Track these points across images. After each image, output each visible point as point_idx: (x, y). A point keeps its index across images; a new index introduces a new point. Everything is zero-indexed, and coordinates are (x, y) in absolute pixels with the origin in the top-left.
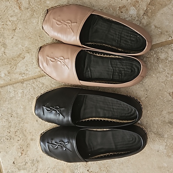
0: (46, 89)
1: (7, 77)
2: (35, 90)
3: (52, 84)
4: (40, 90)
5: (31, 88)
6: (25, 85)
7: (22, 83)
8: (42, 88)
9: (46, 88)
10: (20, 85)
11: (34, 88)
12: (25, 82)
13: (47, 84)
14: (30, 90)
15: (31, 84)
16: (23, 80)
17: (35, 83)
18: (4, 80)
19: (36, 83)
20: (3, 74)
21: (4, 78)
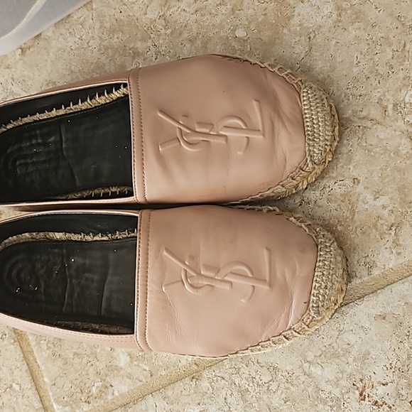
0: (288, 388)
1: (138, 365)
2: (248, 397)
3: (306, 365)
4: (265, 397)
5: (229, 392)
6: (205, 384)
7: (195, 377)
8: (274, 387)
9: (287, 385)
10: (187, 386)
11: (243, 392)
12: (206, 374)
13: (288, 368)
14: (229, 400)
15: (226, 376)
16: (196, 367)
17: (242, 370)
18: (130, 376)
19: (244, 370)
20: (121, 355)
21: (129, 370)
